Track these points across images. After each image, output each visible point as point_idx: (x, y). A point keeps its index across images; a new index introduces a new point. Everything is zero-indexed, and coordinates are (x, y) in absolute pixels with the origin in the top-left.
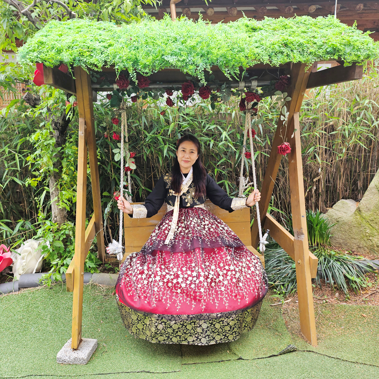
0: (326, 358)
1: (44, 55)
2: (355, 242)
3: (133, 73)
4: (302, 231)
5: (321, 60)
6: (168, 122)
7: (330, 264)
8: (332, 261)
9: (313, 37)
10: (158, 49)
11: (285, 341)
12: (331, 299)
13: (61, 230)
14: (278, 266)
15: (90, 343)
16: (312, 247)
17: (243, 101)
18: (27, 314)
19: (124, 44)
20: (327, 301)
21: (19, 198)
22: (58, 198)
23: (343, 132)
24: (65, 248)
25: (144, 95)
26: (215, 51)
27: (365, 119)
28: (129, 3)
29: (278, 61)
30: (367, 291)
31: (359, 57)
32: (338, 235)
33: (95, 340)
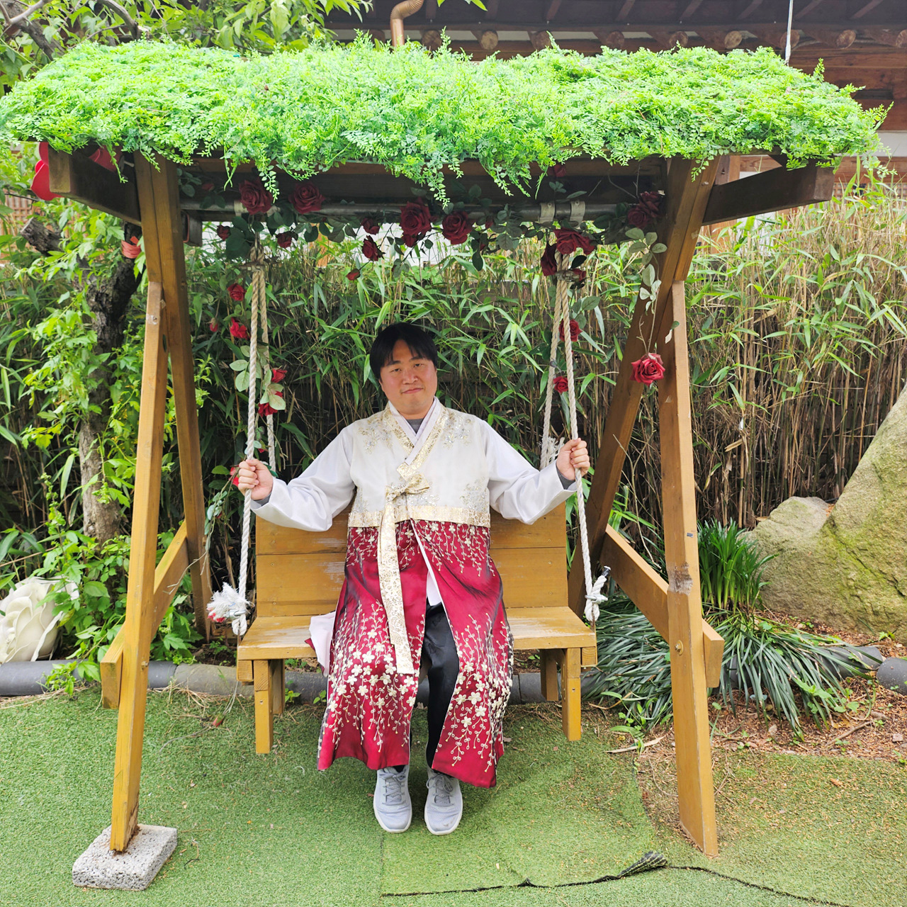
0: (738, 886)
1: (48, 122)
2: (822, 602)
3: (269, 172)
4: (687, 570)
5: (731, 151)
6: (378, 300)
7: (759, 652)
8: (762, 647)
9: (714, 97)
10: (331, 114)
11: (640, 843)
12: (758, 741)
13: (104, 556)
14: (633, 656)
15: (158, 837)
16: (718, 611)
17: (550, 250)
18: (10, 761)
19: (248, 100)
20: (749, 744)
21: (11, 476)
22: (101, 477)
23: (798, 333)
24: (113, 601)
25: (310, 231)
26: (471, 124)
27: (852, 303)
28: (283, 6)
29: (625, 152)
30: (846, 722)
31: (825, 146)
32: (782, 585)
33: (171, 831)
